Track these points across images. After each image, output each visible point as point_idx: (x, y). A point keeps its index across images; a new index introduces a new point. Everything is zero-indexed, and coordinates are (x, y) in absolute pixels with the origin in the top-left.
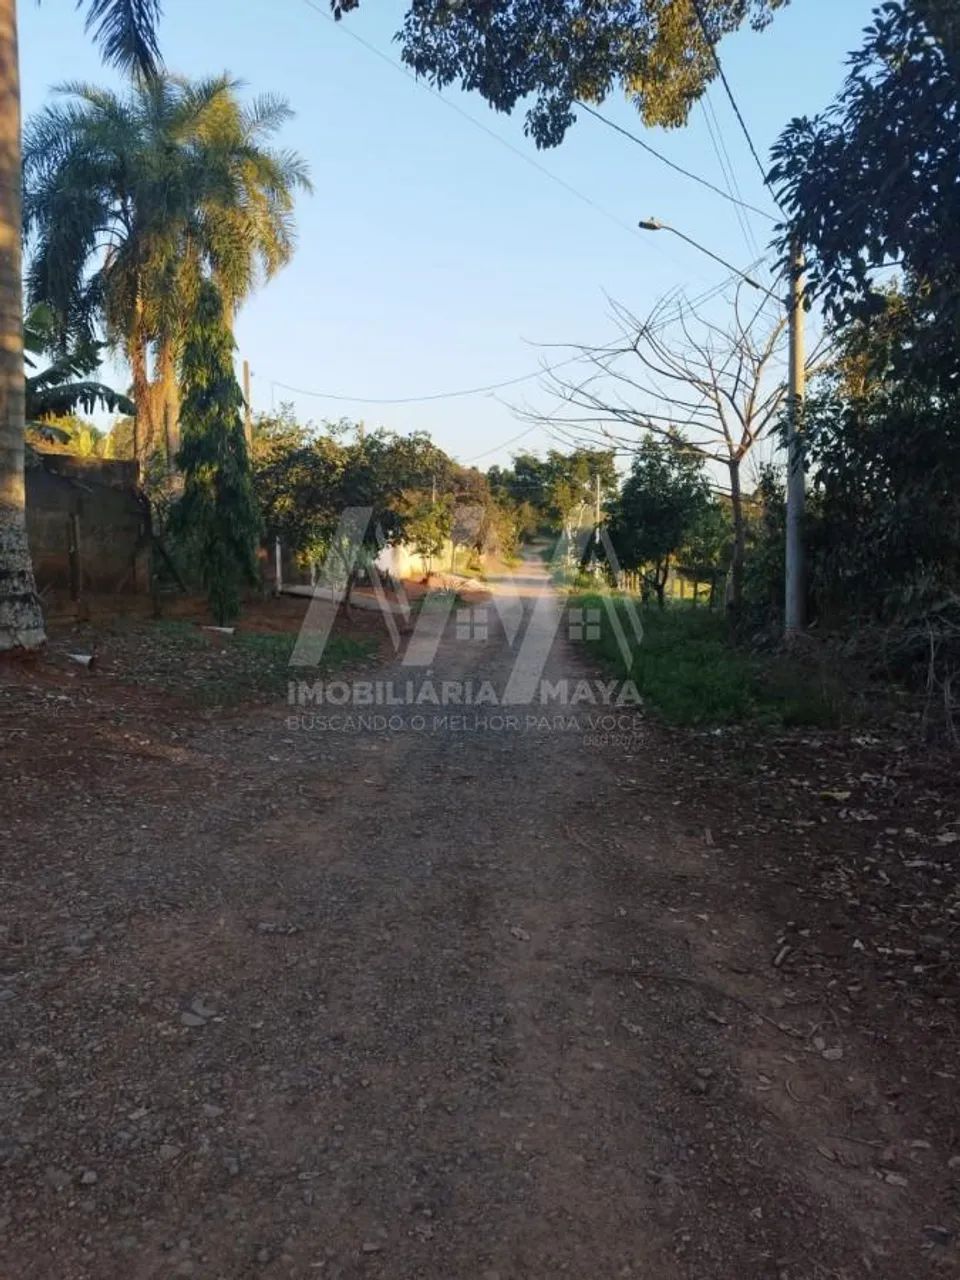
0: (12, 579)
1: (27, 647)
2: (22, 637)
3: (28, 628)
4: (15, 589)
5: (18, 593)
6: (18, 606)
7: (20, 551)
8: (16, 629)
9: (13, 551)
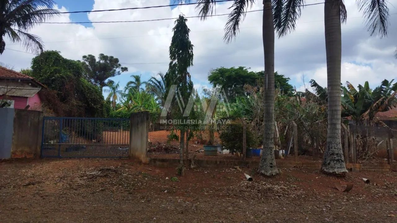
0: (334, 155)
1: (337, 173)
2: (336, 170)
3: (338, 168)
4: (335, 158)
5: (336, 159)
6: (335, 162)
7: (337, 148)
8: (334, 168)
9: (335, 148)
